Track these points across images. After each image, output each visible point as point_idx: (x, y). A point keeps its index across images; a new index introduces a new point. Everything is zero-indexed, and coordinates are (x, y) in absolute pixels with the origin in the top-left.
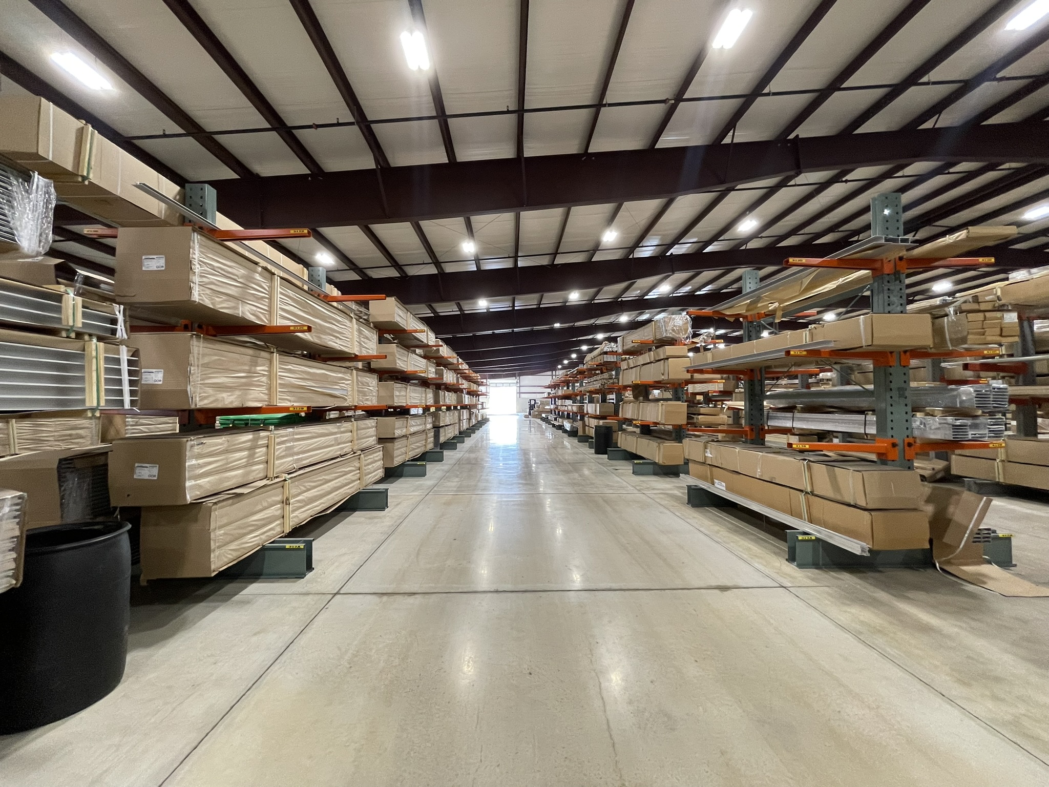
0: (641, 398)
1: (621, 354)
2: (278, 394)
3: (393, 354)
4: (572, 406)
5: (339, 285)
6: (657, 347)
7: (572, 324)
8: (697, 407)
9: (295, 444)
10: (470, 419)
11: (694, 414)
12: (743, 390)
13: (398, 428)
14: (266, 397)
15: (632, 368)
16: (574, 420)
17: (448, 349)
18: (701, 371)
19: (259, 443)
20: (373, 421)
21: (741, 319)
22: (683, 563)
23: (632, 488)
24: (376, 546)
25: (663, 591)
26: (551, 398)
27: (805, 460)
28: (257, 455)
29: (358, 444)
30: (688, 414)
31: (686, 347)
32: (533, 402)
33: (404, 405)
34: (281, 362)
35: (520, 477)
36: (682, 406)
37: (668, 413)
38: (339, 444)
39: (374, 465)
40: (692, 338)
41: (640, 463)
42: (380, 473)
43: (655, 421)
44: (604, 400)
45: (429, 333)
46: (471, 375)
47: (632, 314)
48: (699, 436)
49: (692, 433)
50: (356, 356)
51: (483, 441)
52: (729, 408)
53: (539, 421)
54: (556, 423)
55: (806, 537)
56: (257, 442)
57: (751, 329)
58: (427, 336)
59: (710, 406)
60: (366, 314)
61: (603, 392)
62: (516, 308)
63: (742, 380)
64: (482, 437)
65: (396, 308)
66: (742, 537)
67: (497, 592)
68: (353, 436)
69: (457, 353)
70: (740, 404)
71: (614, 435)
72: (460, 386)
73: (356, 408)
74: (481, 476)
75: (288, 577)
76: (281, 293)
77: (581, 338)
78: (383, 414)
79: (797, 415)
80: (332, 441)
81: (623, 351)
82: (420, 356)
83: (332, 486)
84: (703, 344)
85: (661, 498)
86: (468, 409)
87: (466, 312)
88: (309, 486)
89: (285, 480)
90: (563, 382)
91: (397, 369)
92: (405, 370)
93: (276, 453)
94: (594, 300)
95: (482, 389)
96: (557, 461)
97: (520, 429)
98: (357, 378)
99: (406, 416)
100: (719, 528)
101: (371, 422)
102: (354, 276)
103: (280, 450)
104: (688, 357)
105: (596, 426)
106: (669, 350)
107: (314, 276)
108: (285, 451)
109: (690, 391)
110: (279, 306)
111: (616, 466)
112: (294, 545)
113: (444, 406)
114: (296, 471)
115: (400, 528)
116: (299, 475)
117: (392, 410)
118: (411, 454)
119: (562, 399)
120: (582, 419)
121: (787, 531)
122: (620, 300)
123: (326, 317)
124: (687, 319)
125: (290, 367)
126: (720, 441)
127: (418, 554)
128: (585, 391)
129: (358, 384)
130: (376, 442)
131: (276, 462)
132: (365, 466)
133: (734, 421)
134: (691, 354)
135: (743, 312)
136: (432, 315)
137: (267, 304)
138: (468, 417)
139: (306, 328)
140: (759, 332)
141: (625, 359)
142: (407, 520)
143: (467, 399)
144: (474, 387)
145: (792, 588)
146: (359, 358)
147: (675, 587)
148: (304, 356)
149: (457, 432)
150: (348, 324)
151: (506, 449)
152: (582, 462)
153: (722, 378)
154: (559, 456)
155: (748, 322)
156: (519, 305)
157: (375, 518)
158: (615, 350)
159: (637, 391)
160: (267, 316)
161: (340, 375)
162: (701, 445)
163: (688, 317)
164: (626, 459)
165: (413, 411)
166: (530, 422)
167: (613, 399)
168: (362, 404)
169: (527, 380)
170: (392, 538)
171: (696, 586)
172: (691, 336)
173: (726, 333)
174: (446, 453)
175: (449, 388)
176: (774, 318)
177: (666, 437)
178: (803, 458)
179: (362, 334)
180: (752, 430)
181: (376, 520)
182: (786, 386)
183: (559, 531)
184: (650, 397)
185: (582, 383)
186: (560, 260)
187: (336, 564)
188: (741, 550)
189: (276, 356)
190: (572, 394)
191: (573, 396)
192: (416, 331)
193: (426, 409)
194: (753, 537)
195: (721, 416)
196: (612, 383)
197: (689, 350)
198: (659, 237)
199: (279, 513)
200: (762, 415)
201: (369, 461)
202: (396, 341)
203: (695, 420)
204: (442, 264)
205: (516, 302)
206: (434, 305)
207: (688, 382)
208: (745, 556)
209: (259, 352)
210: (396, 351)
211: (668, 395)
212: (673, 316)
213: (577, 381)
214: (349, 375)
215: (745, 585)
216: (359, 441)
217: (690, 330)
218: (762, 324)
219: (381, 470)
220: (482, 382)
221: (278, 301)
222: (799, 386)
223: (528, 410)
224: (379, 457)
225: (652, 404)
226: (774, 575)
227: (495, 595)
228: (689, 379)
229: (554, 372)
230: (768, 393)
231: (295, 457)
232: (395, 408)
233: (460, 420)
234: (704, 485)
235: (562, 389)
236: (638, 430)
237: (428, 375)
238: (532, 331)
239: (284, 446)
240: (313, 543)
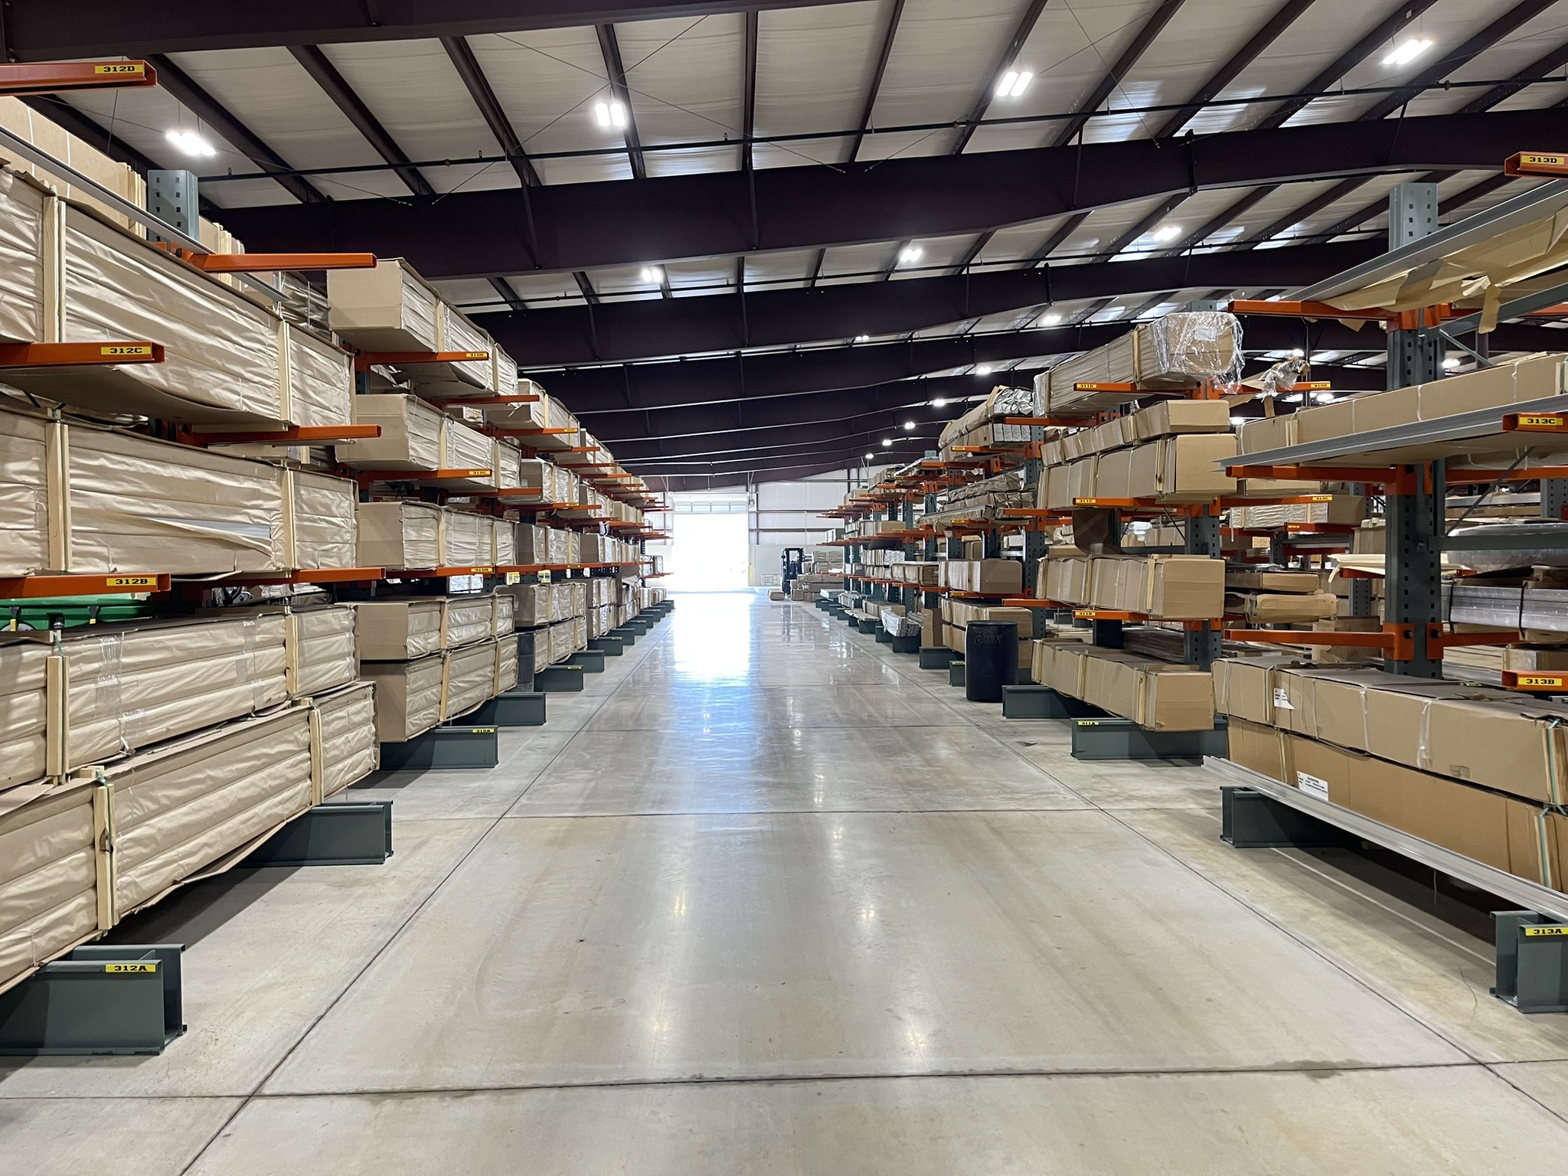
0: (1099, 546)
1: (1042, 423)
2: (70, 539)
3: (398, 423)
4: (904, 566)
5: (235, 221)
6: (1145, 403)
7: (903, 336)
8: (1253, 570)
9: (124, 680)
10: (618, 604)
11: (1246, 591)
12: (1382, 522)
13: (417, 633)
14: (36, 550)
15: (1073, 461)
16: (911, 607)
17: (554, 406)
18: (1265, 472)
19: (21, 680)
20: (345, 612)
21: (1383, 324)
22: (1209, 1000)
23: (1069, 797)
24: (361, 960)
25: (1153, 1079)
26: (846, 545)
27: (1549, 718)
28: (15, 715)
29: (303, 678)
30: (1227, 589)
31: (1225, 402)
32: (794, 557)
33: (433, 566)
34: (76, 448)
35: (759, 765)
36: (1212, 569)
37: (1171, 589)
38: (250, 679)
39: (350, 735)
40: (1243, 377)
41: (1093, 728)
42: (367, 759)
43: (1137, 610)
44: (994, 551)
45: (500, 362)
46: (619, 480)
47: (1077, 307)
48: (1257, 652)
49: (1237, 643)
50: (293, 428)
51: (655, 667)
52: (1342, 573)
53: (811, 608)
54: (861, 616)
55: (1546, 930)
56: (16, 677)
57: (1409, 351)
58: (495, 369)
59: (1291, 565)
60: (319, 308)
61: (992, 531)
62: (746, 289)
63: (1382, 493)
64: (653, 656)
65: (405, 291)
66: (1374, 931)
67: (699, 1081)
68: (288, 657)
69: (578, 418)
70: (1374, 562)
71: (1022, 647)
72: (591, 513)
73: (296, 576)
74: (652, 763)
75: (114, 1050)
76: (71, 249)
77: (930, 376)
78: (373, 593)
79: (1533, 593)
80: (228, 671)
81: (1049, 412)
82: (475, 427)
83: (231, 799)
84: (1275, 394)
85: (1150, 822)
86: (613, 576)
87: (604, 300)
88: (166, 797)
89: (98, 783)
90: (880, 500)
91: (410, 463)
92: (435, 468)
93: (71, 708)
94: (968, 265)
95: (652, 519)
96: (863, 722)
97: (757, 633)
98: (297, 492)
99: (439, 599)
100: (1309, 905)
101: (340, 616)
102: (276, 195)
103: (79, 698)
104: (1232, 430)
105: (971, 625)
106: (1178, 410)
107: (164, 195)
108: (96, 700)
109: (1235, 524)
110: (65, 285)
111: (1024, 734)
112: (129, 965)
113: (544, 567)
114: (127, 758)
115: (430, 911)
116: (137, 769)
117: (397, 581)
118: (454, 705)
119: (875, 548)
120: (933, 602)
121: (1497, 913)
122: (1041, 265)
123: (203, 315)
124: (1228, 323)
125: (102, 462)
126: (1316, 667)
127: (480, 982)
128: (939, 525)
129: (301, 511)
130: (354, 673)
131: (71, 733)
132: (326, 739)
133: (1355, 608)
134: (1238, 421)
135: (1389, 303)
136: (507, 308)
137: (32, 282)
138: (614, 599)
139: (147, 351)
140: (1436, 357)
141: (1055, 437)
142: (446, 889)
143: (610, 550)
144: (630, 515)
145: (1503, 1066)
146: (300, 435)
147: (1187, 1066)
148: (140, 428)
149: (582, 642)
150: (268, 336)
151: (721, 690)
152: (931, 724)
153: (1324, 490)
154: (870, 708)
155: (1401, 329)
156: (755, 280)
157: (356, 882)
158: (1026, 409)
159: (1085, 528)
160: (33, 315)
161: (248, 484)
162: (1263, 675)
163: (1232, 316)
164: (1053, 715)
165: (456, 584)
166: (787, 613)
167: (1020, 549)
168: (311, 565)
169: (779, 493)
170: (407, 936)
171: (1247, 1063)
172: (1239, 371)
173: (1339, 361)
174: (552, 700)
175: (558, 518)
176: (1477, 322)
177: (1167, 655)
178: (1544, 713)
179: (310, 367)
180: (1406, 634)
181: (359, 891)
182: (1505, 511)
183: (868, 915)
184: (1125, 543)
185: (933, 501)
186: (872, 150)
187: (249, 1014)
188: (1369, 964)
189: (61, 433)
190: (904, 534)
191: (906, 541)
192: (462, 357)
193: (494, 578)
194: (1401, 930)
195: (1321, 595)
196: (1015, 503)
197: (1234, 411)
198: (1157, 84)
199: (82, 874)
200: (1436, 592)
201: (337, 725)
202: (404, 385)
203: (1247, 608)
204: (535, 162)
205: (746, 273)
206: (512, 280)
207: (1229, 501)
208: (1380, 982)
209: (11, 418)
210: (405, 415)
211: (1174, 536)
212: (1192, 315)
213: (918, 498)
214: (273, 483)
215: (1379, 1062)
216: (307, 670)
217: (1238, 352)
218: (1443, 338)
219: (371, 751)
220: (652, 501)
221: (64, 271)
222: (1542, 512)
223: (781, 579)
224: (364, 715)
225: (1129, 564)
226: (1456, 1032)
227: (695, 1090)
228: (1234, 494)
229: (854, 471)
230: (1454, 533)
231: (125, 719)
232: (406, 575)
233: (590, 607)
234: (1270, 787)
235: (878, 518)
236: (1088, 635)
237: (497, 480)
238: (794, 354)
239: (93, 686)
240: (183, 955)
